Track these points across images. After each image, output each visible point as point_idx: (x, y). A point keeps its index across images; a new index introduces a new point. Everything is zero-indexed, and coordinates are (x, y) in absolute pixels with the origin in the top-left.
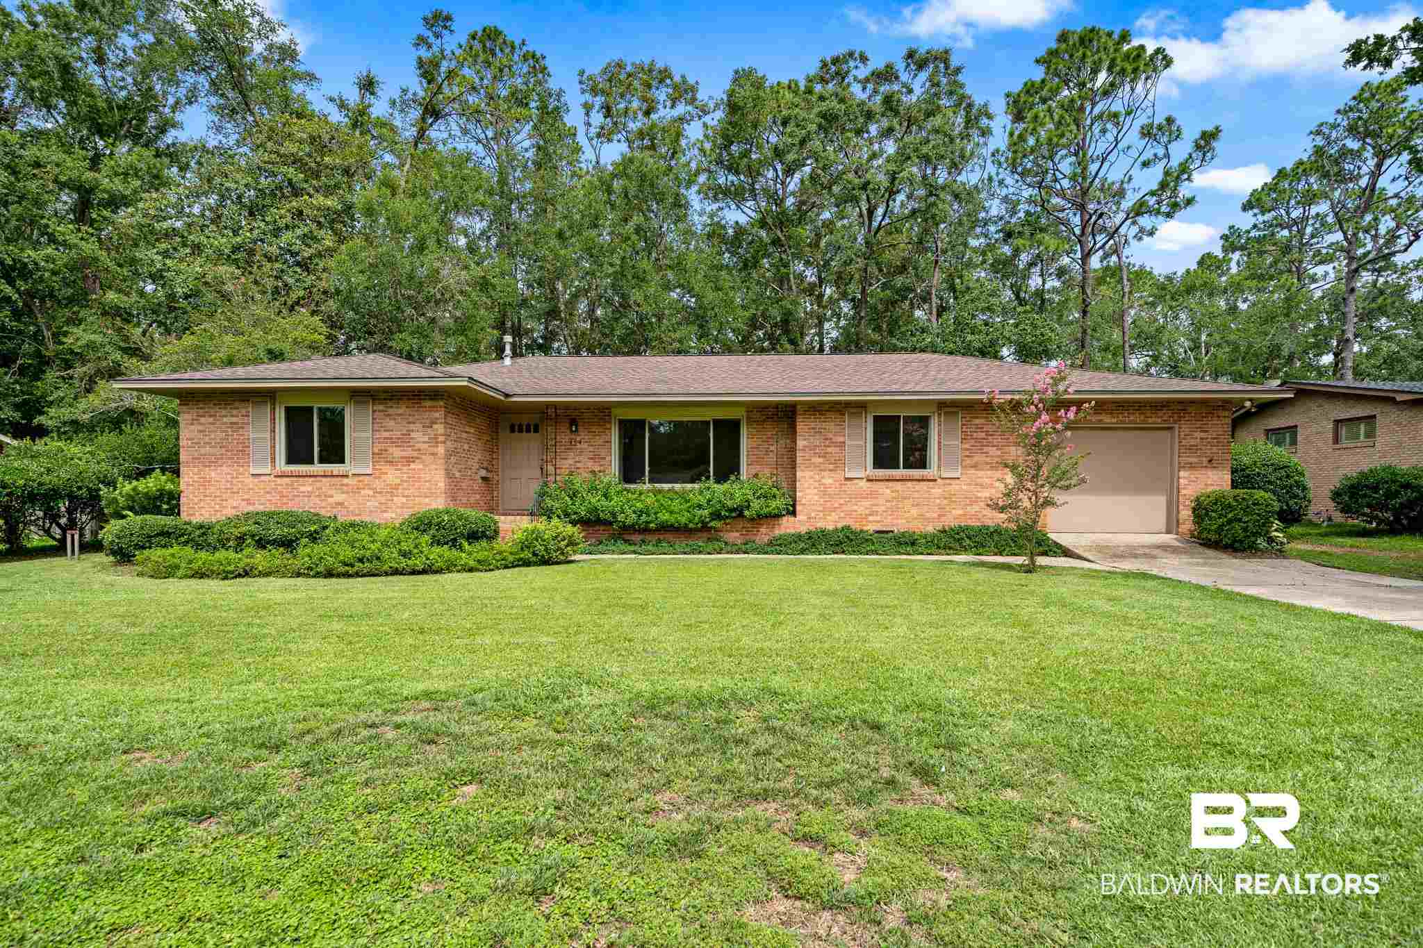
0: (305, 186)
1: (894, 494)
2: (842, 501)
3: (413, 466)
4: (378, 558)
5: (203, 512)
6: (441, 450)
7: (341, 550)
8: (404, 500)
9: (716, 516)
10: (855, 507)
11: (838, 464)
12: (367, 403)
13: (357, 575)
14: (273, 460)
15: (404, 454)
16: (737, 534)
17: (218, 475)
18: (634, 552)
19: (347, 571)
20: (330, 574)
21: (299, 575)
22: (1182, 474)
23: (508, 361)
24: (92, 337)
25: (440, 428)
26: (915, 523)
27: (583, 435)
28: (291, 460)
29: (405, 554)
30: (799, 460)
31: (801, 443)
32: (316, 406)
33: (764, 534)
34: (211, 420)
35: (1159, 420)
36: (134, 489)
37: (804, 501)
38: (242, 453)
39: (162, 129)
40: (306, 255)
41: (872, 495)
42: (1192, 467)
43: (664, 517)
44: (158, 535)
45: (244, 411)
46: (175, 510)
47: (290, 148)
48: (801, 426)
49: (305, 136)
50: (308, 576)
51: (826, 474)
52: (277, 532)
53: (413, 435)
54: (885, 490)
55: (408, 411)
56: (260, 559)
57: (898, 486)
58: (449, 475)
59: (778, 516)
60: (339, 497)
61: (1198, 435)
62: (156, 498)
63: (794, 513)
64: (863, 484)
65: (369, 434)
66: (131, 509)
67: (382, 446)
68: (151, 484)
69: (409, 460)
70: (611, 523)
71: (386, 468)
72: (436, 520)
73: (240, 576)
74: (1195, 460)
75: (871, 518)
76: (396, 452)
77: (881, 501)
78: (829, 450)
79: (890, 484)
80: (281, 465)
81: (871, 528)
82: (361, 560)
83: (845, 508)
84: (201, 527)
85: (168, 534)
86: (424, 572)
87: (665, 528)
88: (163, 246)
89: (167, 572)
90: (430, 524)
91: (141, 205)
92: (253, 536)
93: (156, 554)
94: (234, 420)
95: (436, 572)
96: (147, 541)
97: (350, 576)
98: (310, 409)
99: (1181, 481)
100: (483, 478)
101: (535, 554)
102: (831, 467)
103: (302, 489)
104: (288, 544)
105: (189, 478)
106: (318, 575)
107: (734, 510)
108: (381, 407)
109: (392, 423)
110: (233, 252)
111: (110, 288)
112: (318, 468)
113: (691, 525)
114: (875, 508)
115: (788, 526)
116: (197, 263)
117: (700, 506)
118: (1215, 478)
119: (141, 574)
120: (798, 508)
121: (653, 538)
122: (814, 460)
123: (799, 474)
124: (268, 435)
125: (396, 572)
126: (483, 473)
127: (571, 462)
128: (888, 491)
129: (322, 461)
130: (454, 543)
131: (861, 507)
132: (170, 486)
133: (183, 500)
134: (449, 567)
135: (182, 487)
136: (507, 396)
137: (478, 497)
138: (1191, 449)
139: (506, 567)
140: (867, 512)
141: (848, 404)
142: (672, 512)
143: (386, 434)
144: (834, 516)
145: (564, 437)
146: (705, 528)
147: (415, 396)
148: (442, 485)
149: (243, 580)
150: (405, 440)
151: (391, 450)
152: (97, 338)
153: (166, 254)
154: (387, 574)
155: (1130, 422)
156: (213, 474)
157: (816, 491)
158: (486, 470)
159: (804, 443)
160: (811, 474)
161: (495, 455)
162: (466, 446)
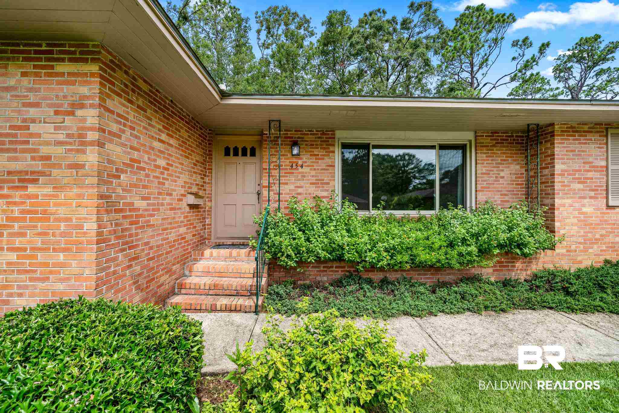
2: (604, 232)
10: (617, 239)
11: (599, 191)
27: (304, 158)
30: (557, 186)
31: (558, 167)
37: (563, 232)
48: (559, 150)
51: (586, 201)
78: (590, 175)
100: (191, 207)
102: (592, 194)
115: (546, 260)
122: (574, 186)
123: (557, 202)
126: (190, 199)
127: (291, 187)
137: (183, 230)
145: (285, 162)
157: (575, 221)
158: (196, 195)
159: (564, 167)
160: (569, 201)
161: (207, 180)
162: (162, 162)
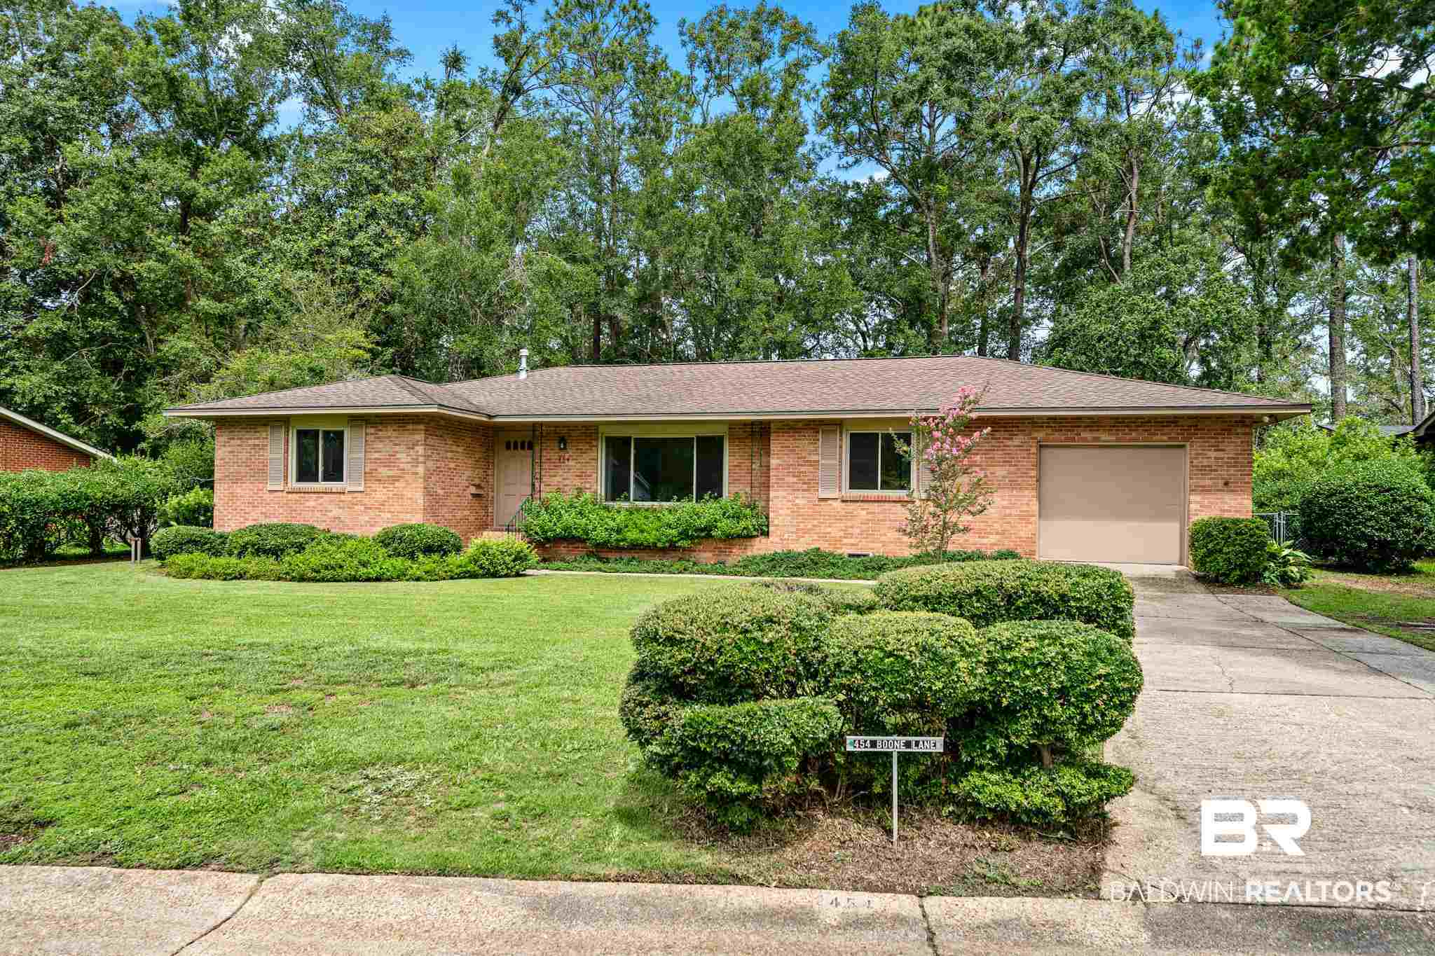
0: (380, 182)
1: (870, 517)
2: (815, 522)
3: (397, 484)
4: (341, 567)
5: (231, 523)
6: (421, 469)
7: (311, 558)
8: (389, 515)
9: (684, 535)
10: (829, 530)
11: (810, 485)
12: (361, 426)
13: (323, 580)
14: (286, 477)
15: (390, 473)
16: (710, 555)
17: (244, 490)
18: (600, 570)
19: (316, 576)
20: (302, 579)
21: (279, 579)
22: (1192, 498)
23: (523, 375)
24: (184, 344)
25: (420, 449)
26: (892, 547)
27: (570, 452)
28: (301, 478)
29: (364, 565)
30: (773, 480)
31: (774, 462)
32: (321, 429)
33: (737, 555)
34: (239, 442)
35: (1165, 438)
36: (179, 503)
37: (776, 522)
38: (260, 473)
39: (260, 124)
40: (376, 255)
41: (850, 516)
42: (1204, 490)
43: (632, 535)
44: (188, 542)
45: (264, 435)
46: (209, 523)
47: (367, 144)
48: (775, 446)
49: (381, 131)
50: (286, 580)
51: (800, 494)
52: (271, 542)
53: (398, 456)
54: (861, 512)
55: (395, 434)
56: (252, 564)
57: (875, 507)
58: (428, 492)
59: (750, 537)
60: (336, 512)
61: (1213, 454)
62: (194, 511)
63: (767, 534)
64: (837, 505)
65: (362, 455)
66: (177, 520)
67: (374, 466)
68: (194, 497)
69: (395, 479)
70: (584, 541)
71: (375, 486)
72: (399, 534)
73: (236, 578)
74: (1208, 482)
75: (845, 541)
76: (384, 472)
77: (856, 522)
78: (803, 469)
79: (866, 505)
80: (293, 483)
81: (846, 551)
82: (326, 568)
83: (817, 530)
84: (221, 537)
85: (195, 543)
86: (378, 579)
87: (636, 547)
88: (250, 251)
89: (186, 573)
90: (393, 538)
91: (230, 211)
92: (253, 545)
93: (182, 559)
94: (257, 442)
95: (388, 580)
96: (181, 546)
97: (318, 581)
98: (317, 432)
99: (1193, 506)
100: (474, 495)
101: (481, 567)
102: (805, 487)
103: (308, 504)
104: (276, 552)
105: (221, 491)
106: (294, 579)
107: (702, 530)
108: (372, 431)
109: (381, 445)
110: (310, 255)
111: (204, 293)
112: (321, 485)
113: (659, 545)
114: (850, 530)
115: (760, 547)
116: (278, 269)
117: (669, 526)
118: (1233, 503)
119: (168, 575)
120: (771, 529)
121: (626, 557)
122: (787, 479)
123: (772, 494)
124: (281, 456)
125: (355, 579)
126: (473, 490)
127: (558, 479)
128: (864, 512)
129: (325, 479)
130: (412, 556)
131: (835, 531)
132: (206, 501)
133: (216, 513)
134: (400, 576)
135: (216, 500)
136: (490, 416)
137: (466, 513)
138: (1204, 470)
139: (452, 578)
140: (842, 534)
141: (822, 422)
142: (642, 531)
143: (377, 455)
144: (808, 538)
145: (554, 455)
146: (671, 548)
147: (402, 421)
148: (421, 501)
149: (237, 581)
150: (390, 462)
151: (380, 470)
152: (190, 345)
153: (252, 261)
154: (347, 580)
155: (1130, 440)
156: (239, 490)
157: (789, 512)
158: (478, 486)
159: (778, 461)
160: (784, 494)
161: (490, 472)
162: (452, 465)
